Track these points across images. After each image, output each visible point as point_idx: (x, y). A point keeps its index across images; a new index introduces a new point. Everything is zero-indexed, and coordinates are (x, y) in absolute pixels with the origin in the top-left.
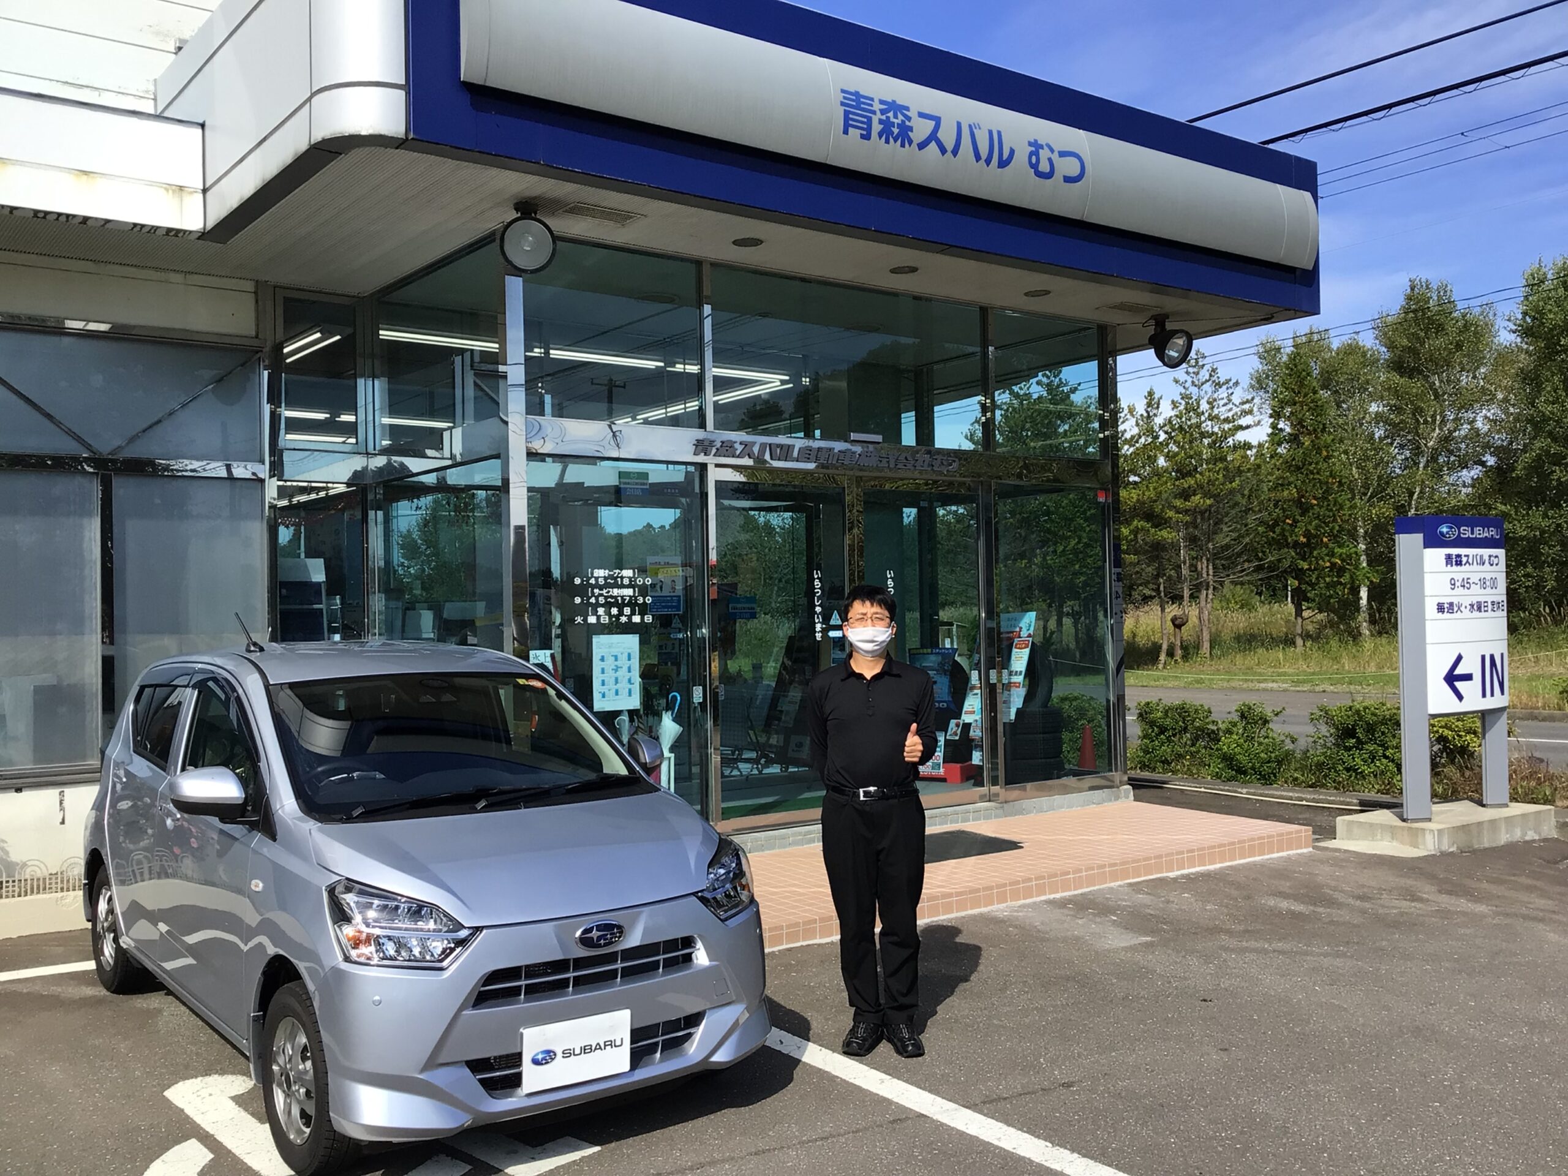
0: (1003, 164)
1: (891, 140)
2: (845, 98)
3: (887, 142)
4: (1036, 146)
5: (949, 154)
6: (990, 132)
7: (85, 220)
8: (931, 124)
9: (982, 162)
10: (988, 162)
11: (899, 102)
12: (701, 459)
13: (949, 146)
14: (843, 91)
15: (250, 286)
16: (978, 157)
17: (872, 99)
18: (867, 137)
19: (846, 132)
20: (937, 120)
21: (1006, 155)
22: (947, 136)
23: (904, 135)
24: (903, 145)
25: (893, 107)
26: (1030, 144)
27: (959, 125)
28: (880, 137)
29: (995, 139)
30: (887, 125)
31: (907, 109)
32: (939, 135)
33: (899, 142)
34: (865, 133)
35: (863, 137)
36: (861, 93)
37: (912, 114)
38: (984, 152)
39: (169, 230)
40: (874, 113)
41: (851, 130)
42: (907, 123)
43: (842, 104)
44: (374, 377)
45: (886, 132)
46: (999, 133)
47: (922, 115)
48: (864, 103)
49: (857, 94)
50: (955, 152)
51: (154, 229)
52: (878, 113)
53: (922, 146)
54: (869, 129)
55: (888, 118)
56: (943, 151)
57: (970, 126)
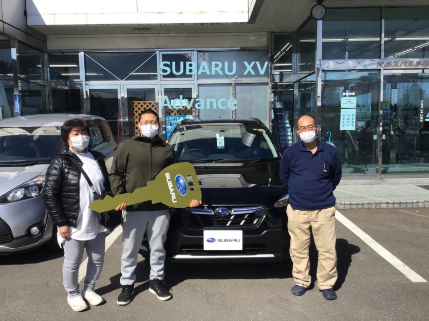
7: (222, 23)
12: (379, 68)
15: (266, 33)
39: (240, 23)
44: (296, 53)
51: (237, 23)
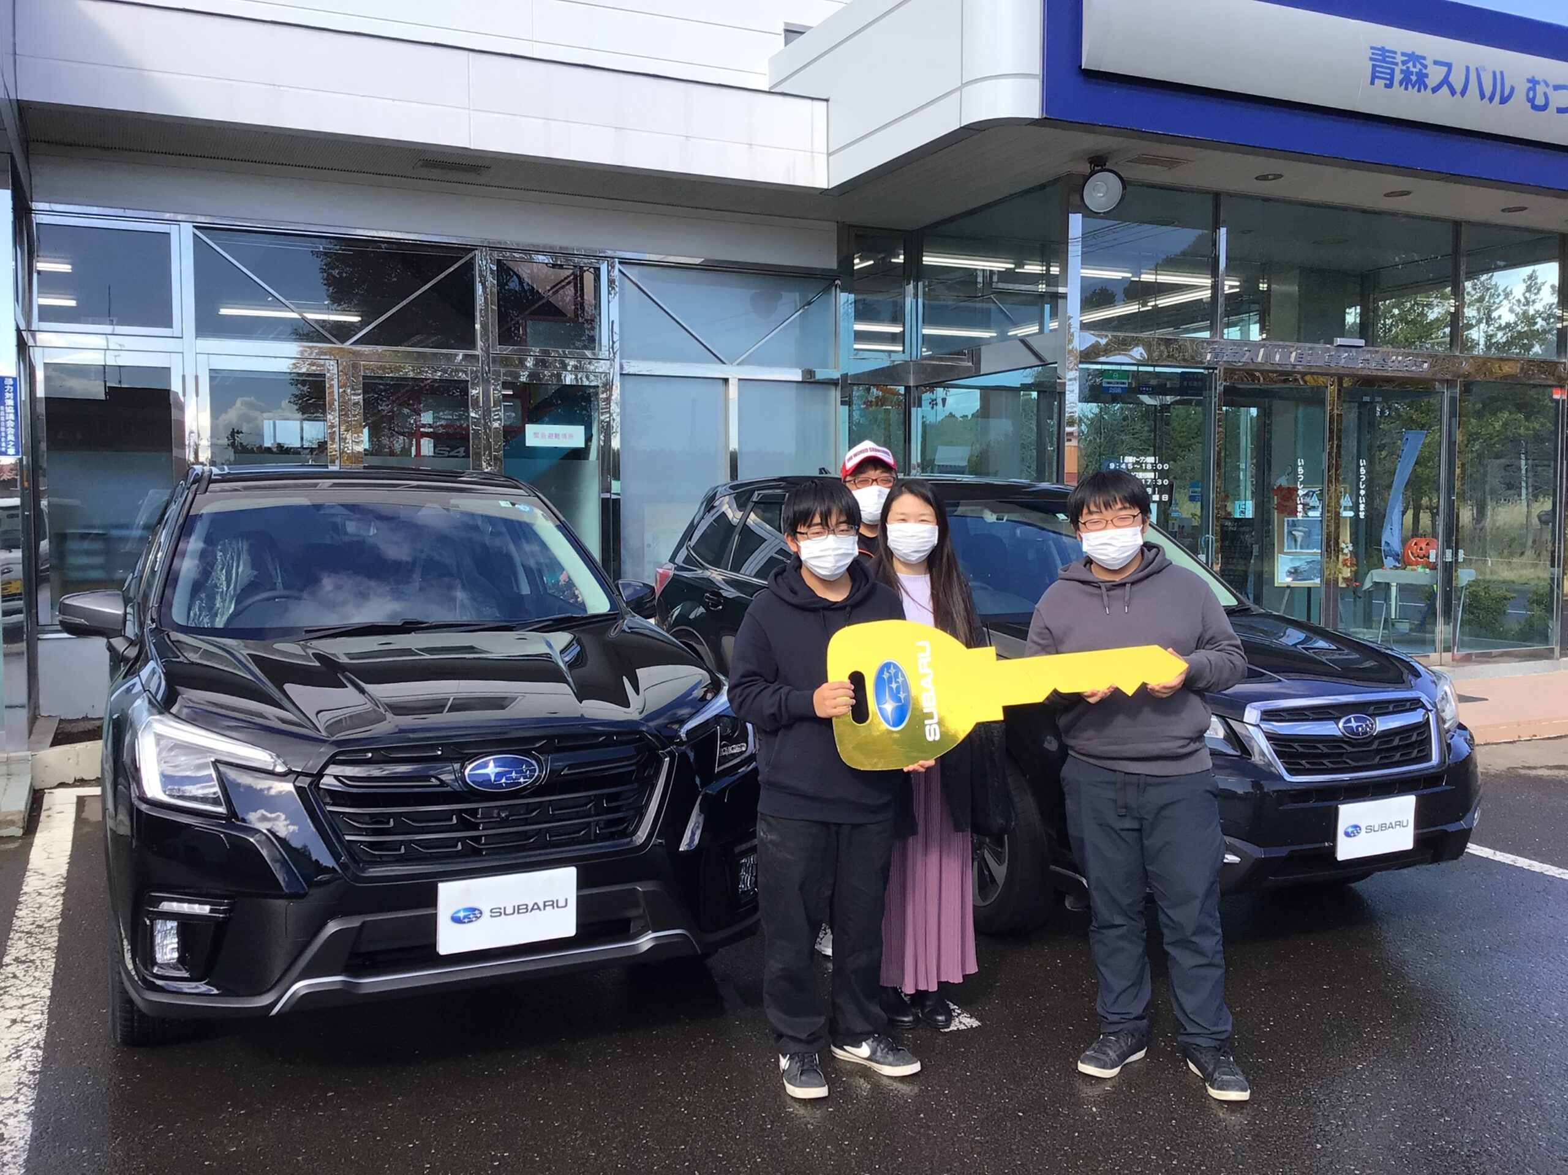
0: (1504, 100)
1: (1410, 86)
2: (1373, 54)
3: (1406, 88)
4: (1533, 81)
5: (1458, 95)
6: (1494, 73)
8: (1445, 69)
9: (1486, 100)
10: (1491, 99)
11: (1418, 53)
13: (1458, 88)
14: (1372, 48)
16: (1482, 96)
17: (1395, 53)
18: (1389, 86)
19: (1372, 83)
20: (1449, 66)
21: (1507, 93)
22: (1457, 80)
23: (1421, 82)
24: (1419, 91)
25: (1412, 57)
26: (1529, 81)
27: (1467, 68)
28: (1401, 84)
29: (1498, 78)
30: (1407, 73)
31: (1424, 58)
32: (1450, 79)
33: (1417, 87)
34: (1388, 82)
35: (1386, 86)
36: (1387, 48)
37: (1428, 62)
38: (1488, 91)
40: (1396, 64)
41: (1377, 81)
42: (1424, 71)
43: (1371, 59)
45: (1406, 81)
46: (1502, 73)
47: (1436, 63)
48: (1388, 57)
49: (1383, 49)
50: (1463, 93)
52: (1400, 64)
53: (1435, 90)
54: (1392, 80)
55: (1408, 68)
56: (1453, 92)
57: (1477, 69)
